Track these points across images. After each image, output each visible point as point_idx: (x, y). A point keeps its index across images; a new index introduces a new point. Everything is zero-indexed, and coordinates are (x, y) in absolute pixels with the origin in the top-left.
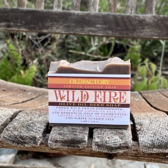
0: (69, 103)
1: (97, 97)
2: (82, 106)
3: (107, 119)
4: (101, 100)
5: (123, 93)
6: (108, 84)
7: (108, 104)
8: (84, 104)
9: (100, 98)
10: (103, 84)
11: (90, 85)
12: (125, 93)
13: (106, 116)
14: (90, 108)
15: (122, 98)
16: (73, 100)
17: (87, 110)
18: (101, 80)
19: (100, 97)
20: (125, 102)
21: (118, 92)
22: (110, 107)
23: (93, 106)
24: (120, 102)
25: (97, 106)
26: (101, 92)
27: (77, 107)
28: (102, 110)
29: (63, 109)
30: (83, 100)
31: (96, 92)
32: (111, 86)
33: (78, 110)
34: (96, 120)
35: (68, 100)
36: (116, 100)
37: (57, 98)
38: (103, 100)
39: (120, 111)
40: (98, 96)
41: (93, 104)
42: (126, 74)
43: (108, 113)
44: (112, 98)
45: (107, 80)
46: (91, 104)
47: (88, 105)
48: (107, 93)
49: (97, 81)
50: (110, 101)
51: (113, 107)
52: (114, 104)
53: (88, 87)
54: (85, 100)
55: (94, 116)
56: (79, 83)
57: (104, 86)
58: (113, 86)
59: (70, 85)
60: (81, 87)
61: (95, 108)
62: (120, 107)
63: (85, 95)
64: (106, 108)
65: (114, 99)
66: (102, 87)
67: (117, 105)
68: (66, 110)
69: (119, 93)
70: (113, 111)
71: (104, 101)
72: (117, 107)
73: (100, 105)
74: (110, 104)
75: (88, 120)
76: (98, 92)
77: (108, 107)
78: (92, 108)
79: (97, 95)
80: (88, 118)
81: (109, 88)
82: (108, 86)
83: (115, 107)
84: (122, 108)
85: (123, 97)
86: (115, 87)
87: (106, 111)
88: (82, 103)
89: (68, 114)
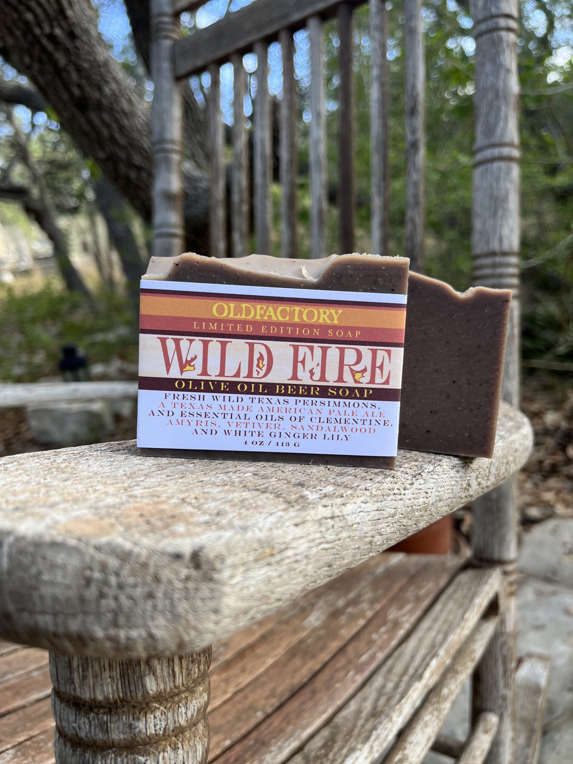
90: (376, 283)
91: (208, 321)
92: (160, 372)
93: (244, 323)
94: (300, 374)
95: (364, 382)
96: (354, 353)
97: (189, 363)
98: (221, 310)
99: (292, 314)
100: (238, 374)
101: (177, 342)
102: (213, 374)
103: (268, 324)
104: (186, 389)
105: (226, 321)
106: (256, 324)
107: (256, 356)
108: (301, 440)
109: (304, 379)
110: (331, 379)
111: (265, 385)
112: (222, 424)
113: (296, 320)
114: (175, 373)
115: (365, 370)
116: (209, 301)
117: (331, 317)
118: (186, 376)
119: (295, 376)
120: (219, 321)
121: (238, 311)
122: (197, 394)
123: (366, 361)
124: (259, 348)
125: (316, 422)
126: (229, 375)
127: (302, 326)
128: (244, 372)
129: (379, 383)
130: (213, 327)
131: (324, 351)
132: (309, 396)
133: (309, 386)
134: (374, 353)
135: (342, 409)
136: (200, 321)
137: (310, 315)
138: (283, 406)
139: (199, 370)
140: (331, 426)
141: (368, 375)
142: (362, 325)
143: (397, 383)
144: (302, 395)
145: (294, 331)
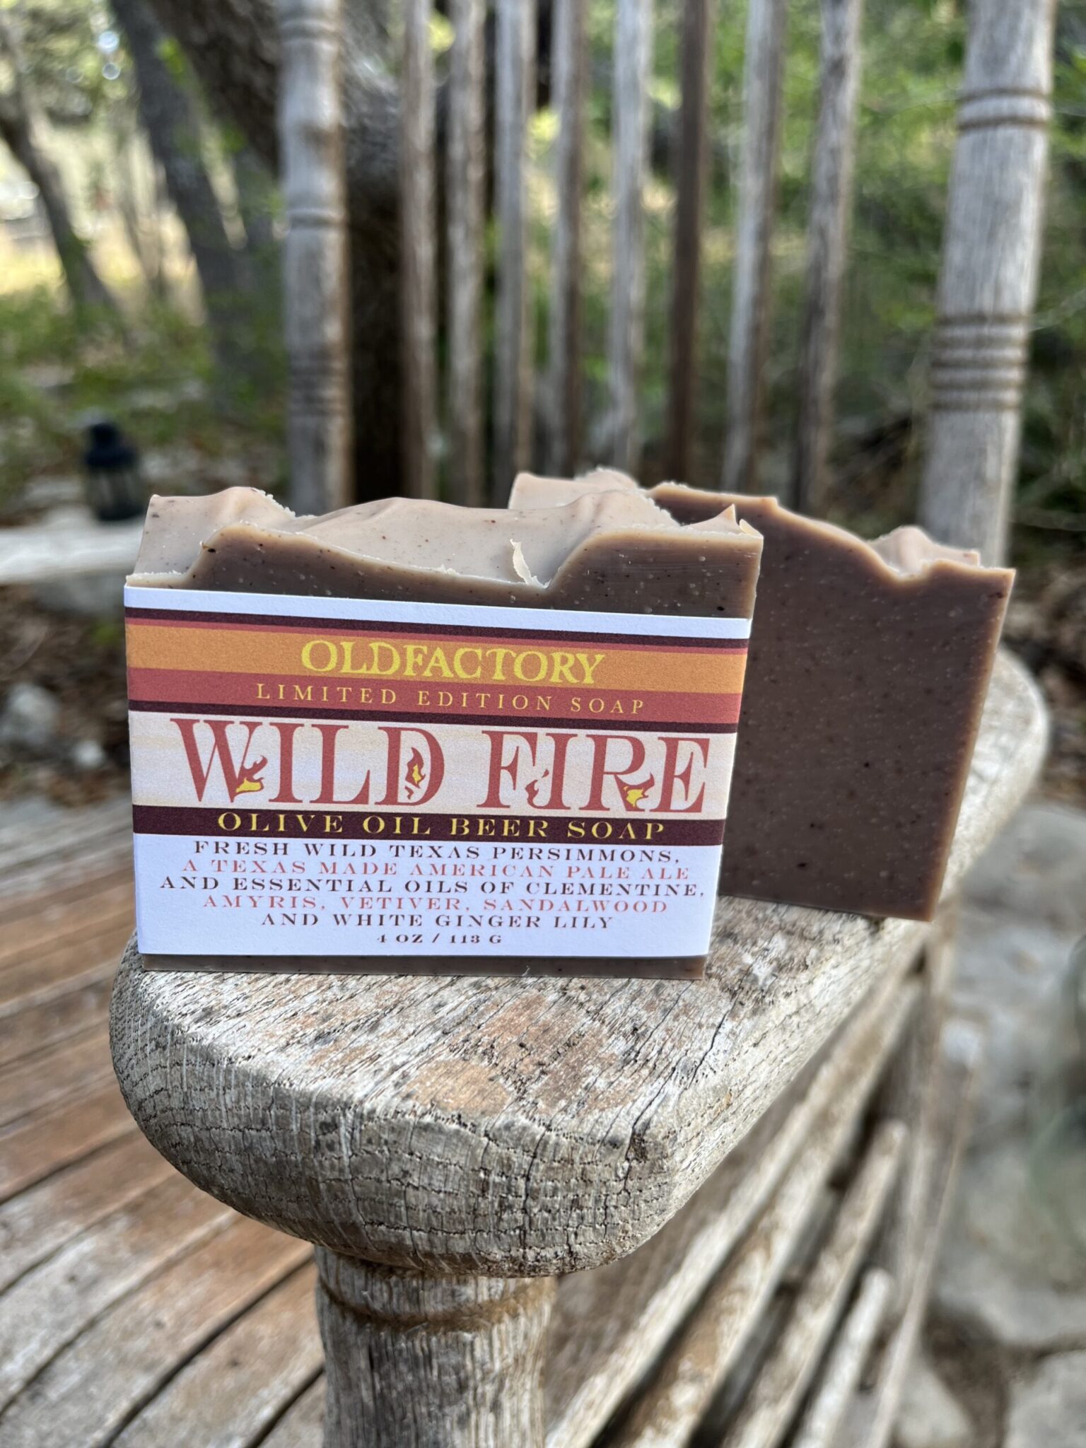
0: (291, 815)
1: (505, 776)
2: (388, 835)
3: (566, 918)
4: (531, 790)
5: (688, 746)
6: (588, 680)
7: (577, 821)
8: (407, 818)
9: (523, 782)
10: (555, 679)
11: (456, 687)
12: (704, 745)
13: (559, 899)
14: (446, 847)
15: (678, 784)
16: (326, 795)
17: (425, 864)
18: (540, 653)
19: (527, 773)
20: (697, 807)
21: (653, 742)
22: (589, 839)
23: (472, 837)
24: (665, 805)
25: (499, 838)
26: (532, 739)
27: (355, 844)
28: (535, 864)
29: (247, 860)
30: (402, 796)
31: (497, 741)
32: (611, 696)
33: (358, 862)
34: (485, 931)
35: (286, 793)
36: (633, 796)
37: (200, 781)
38: (543, 797)
39: (656, 866)
40: (513, 769)
41: (473, 819)
42: (720, 611)
43: (577, 878)
44: (609, 783)
45: (583, 657)
46: (460, 818)
47: (438, 827)
48: (581, 744)
49: (508, 662)
50: (595, 802)
51: (613, 840)
52: (619, 824)
53: (445, 702)
54: (419, 794)
55: (473, 901)
56: (375, 670)
57: (561, 694)
58: (627, 696)
59: (305, 680)
60: (389, 699)
61: (486, 848)
62: (658, 840)
63: (417, 760)
64: (562, 848)
65: (624, 789)
66: (545, 705)
67: (640, 825)
68: (270, 861)
69: (662, 748)
70: (612, 867)
71: (556, 801)
72: (640, 840)
73: (521, 830)
74: (590, 822)
75: (428, 928)
76: (513, 741)
77: (577, 839)
78: (463, 846)
79: (506, 760)
80: (429, 917)
81: (598, 708)
82: (586, 694)
83: (627, 841)
84: (676, 851)
85: (686, 777)
86: (637, 705)
87: (560, 866)
88: (389, 818)
89: (284, 892)
90: (683, 592)
91: (290, 681)
92: (182, 795)
93: (376, 684)
94: (505, 793)
95: (648, 808)
96: (628, 746)
97: (248, 774)
98: (320, 656)
99: (489, 664)
100: (363, 797)
101: (219, 729)
102: (306, 796)
103: (433, 687)
104: (244, 831)
105: (334, 682)
106: (405, 687)
107: (405, 756)
108: (505, 931)
109: (515, 803)
110: (575, 802)
111: (427, 819)
112: (329, 902)
113: (499, 676)
114: (216, 796)
115: (650, 783)
116: (293, 636)
117: (578, 670)
118: (242, 802)
119: (493, 799)
120: (317, 682)
121: (361, 657)
122: (269, 842)
123: (654, 764)
124: (412, 739)
125: (538, 893)
126: (344, 797)
127: (511, 690)
128: (378, 791)
129: (680, 809)
130: (304, 695)
131: (561, 744)
132: (524, 838)
133: (525, 820)
134: (672, 747)
135: (596, 865)
136: (271, 681)
137: (531, 666)
138: (466, 862)
139: (273, 788)
140: (572, 900)
141: (655, 794)
142: (648, 687)
143: (717, 808)
144: (510, 839)
145: (492, 702)
